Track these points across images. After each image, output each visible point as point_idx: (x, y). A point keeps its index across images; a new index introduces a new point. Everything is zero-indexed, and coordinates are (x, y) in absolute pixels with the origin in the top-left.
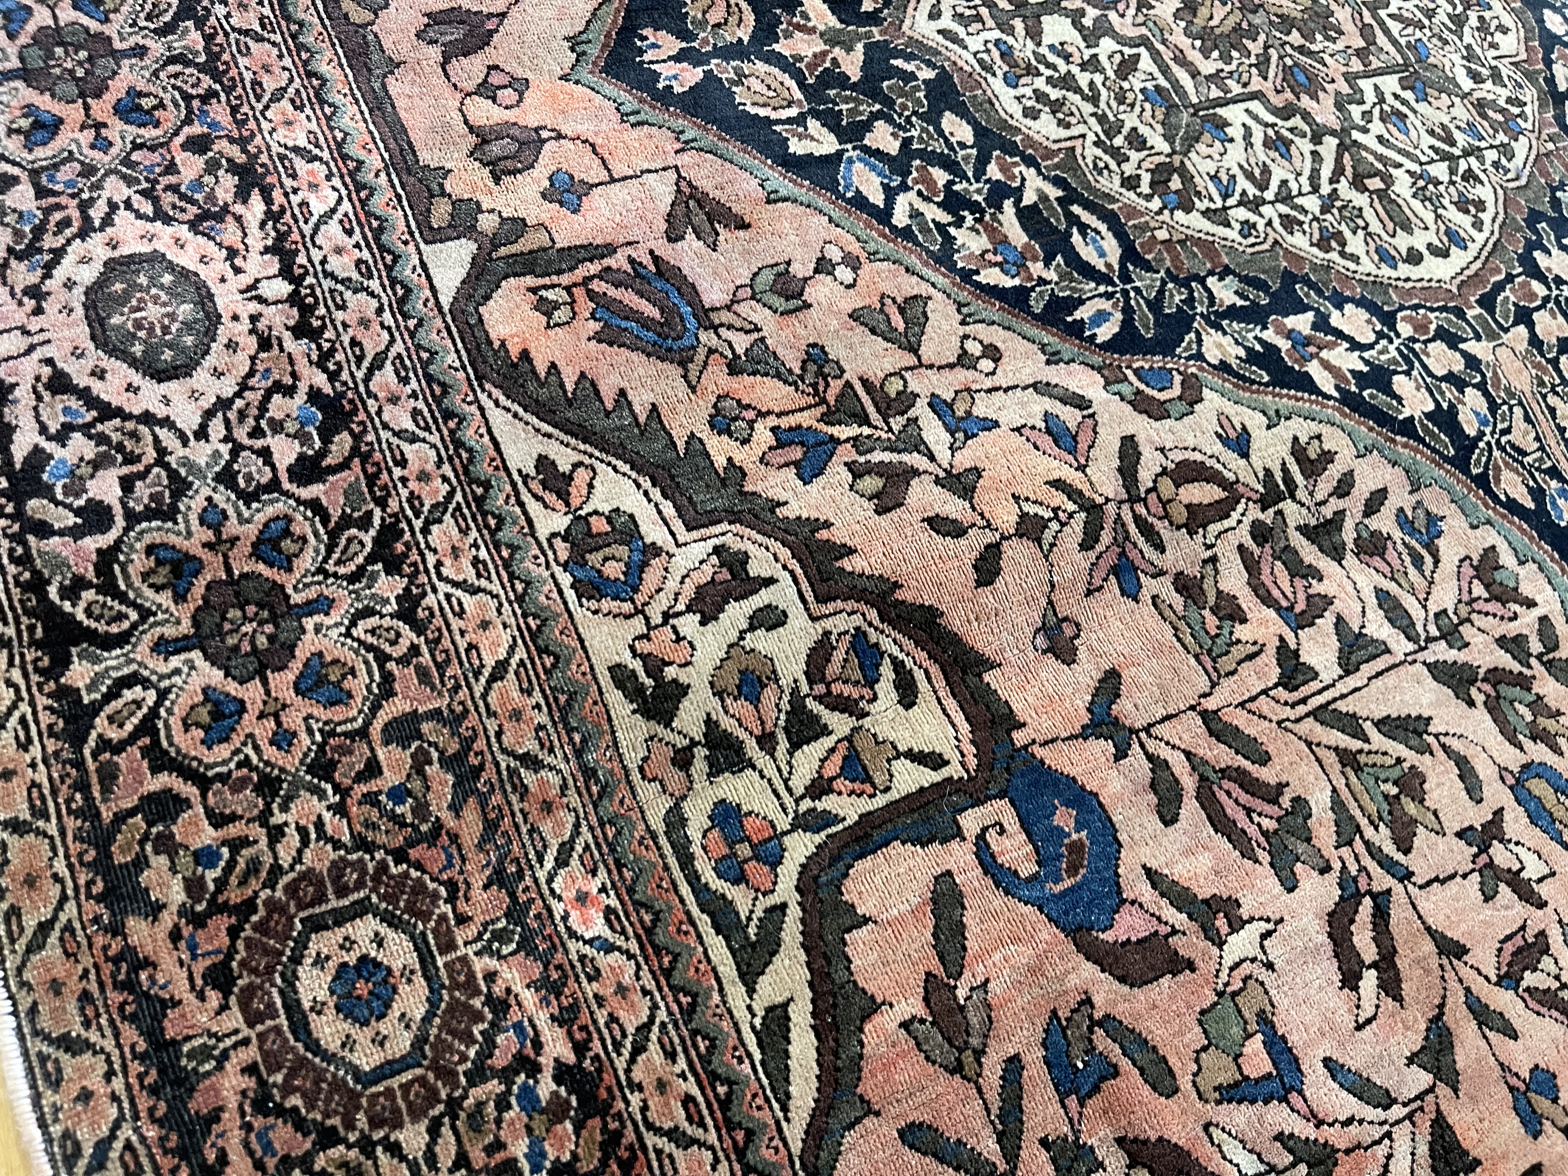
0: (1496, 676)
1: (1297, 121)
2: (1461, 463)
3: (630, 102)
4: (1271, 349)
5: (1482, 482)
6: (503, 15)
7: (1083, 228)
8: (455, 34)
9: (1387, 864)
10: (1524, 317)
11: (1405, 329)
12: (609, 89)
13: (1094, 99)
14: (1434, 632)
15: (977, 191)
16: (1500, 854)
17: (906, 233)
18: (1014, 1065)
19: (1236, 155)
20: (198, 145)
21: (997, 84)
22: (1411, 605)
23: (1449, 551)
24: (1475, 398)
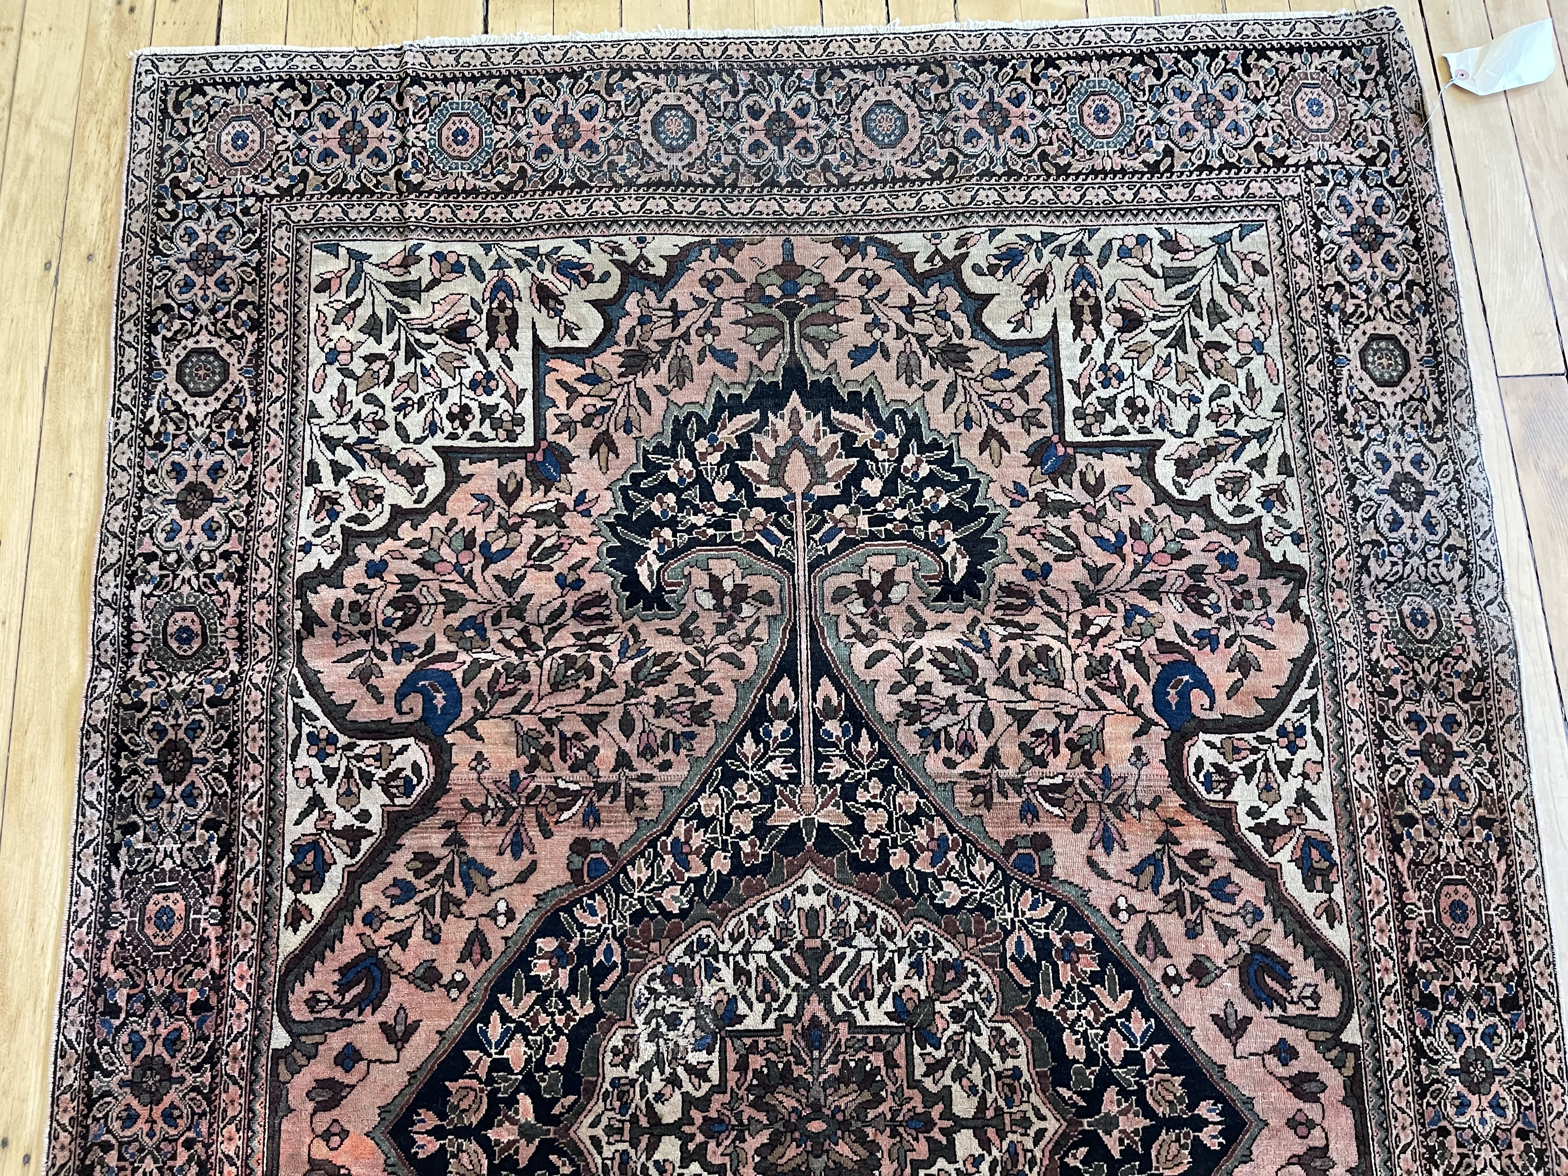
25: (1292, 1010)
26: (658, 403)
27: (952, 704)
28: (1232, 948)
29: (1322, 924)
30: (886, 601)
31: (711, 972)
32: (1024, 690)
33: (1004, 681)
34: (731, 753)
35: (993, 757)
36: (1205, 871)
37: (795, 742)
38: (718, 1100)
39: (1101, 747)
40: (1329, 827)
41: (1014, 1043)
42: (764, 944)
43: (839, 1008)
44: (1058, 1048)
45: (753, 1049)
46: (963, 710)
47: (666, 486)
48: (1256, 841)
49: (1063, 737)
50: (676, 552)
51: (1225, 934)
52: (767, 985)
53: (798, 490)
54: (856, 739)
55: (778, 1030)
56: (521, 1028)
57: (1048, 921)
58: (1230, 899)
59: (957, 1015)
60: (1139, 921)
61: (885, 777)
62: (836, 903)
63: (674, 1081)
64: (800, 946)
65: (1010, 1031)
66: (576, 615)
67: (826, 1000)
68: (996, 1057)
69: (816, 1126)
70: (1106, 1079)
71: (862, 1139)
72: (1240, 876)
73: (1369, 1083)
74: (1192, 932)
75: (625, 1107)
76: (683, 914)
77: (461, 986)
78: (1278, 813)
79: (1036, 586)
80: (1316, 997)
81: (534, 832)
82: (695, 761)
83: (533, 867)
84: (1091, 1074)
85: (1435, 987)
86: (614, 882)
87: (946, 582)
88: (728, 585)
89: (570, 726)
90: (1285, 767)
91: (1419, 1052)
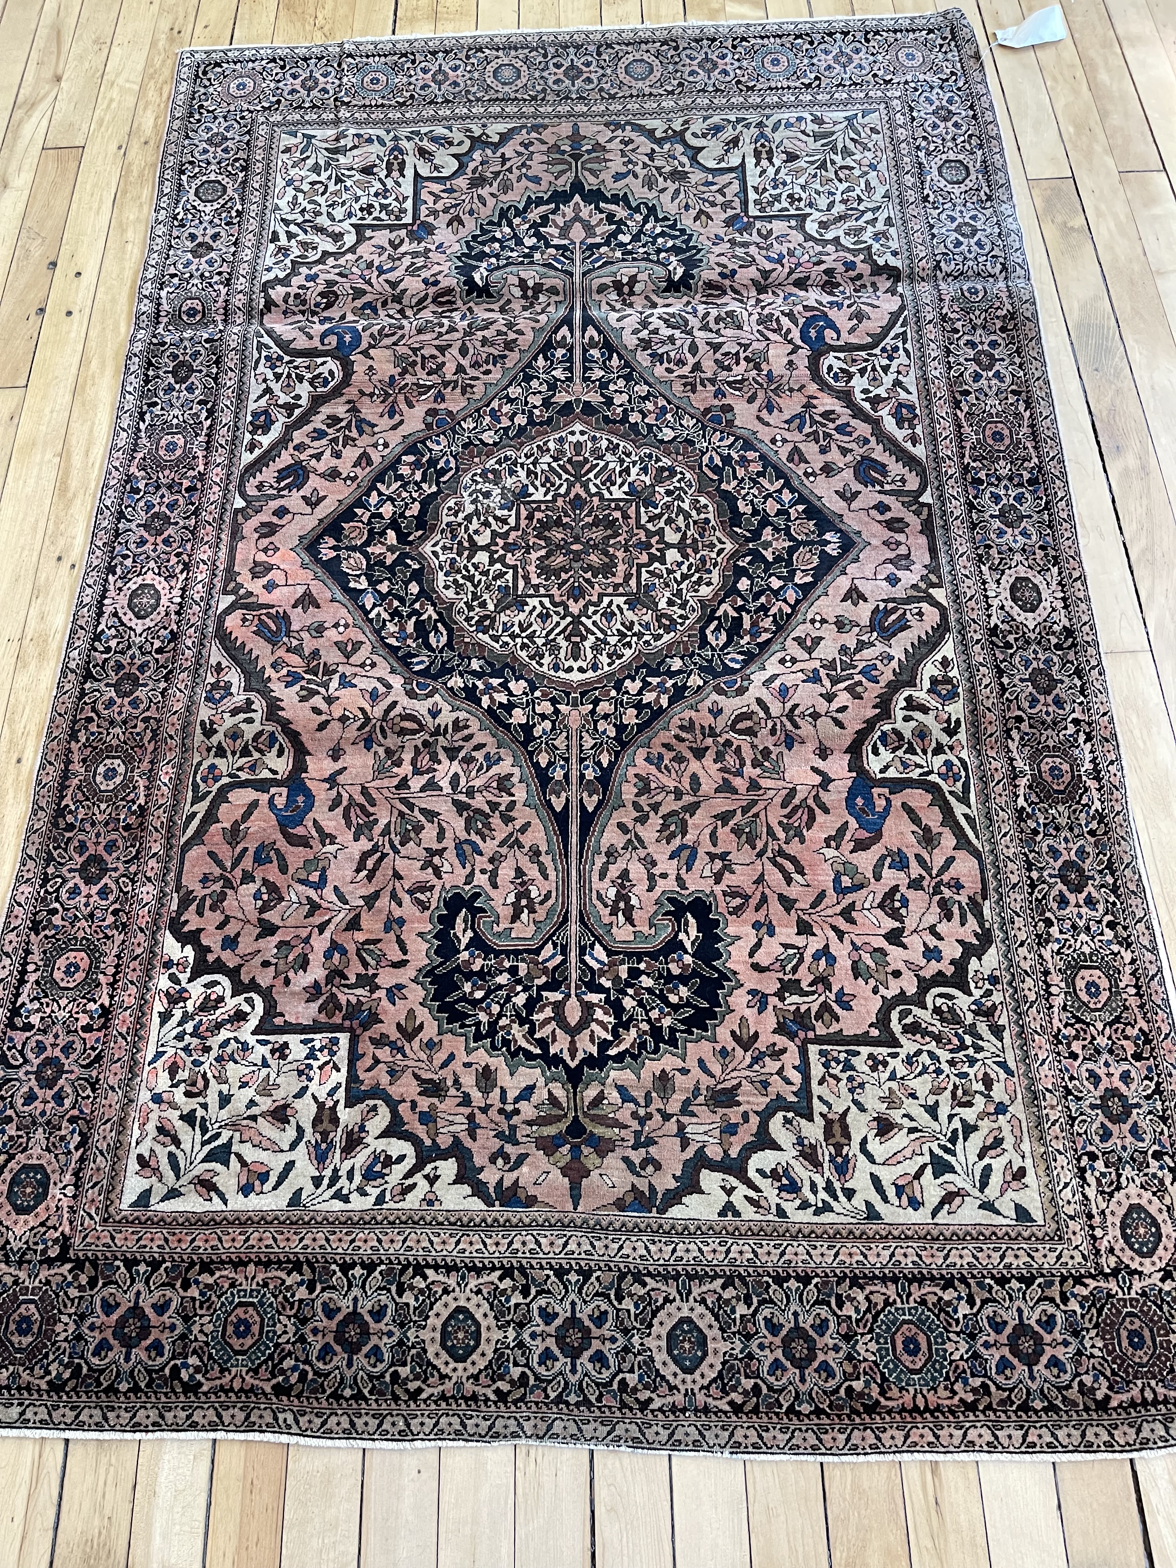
0: (478, 811)
1: (560, 609)
2: (525, 744)
3: (307, 560)
4: (475, 686)
5: (531, 754)
6: (284, 526)
7: (437, 631)
8: (265, 530)
9: (393, 847)
10: (596, 702)
11: (538, 694)
12: (303, 555)
13: (475, 587)
14: (465, 791)
15: (405, 611)
16: (436, 860)
17: (371, 621)
18: (246, 850)
19: (522, 616)
20: (178, 555)
21: (441, 574)
22: (463, 781)
23: (495, 770)
24: (548, 725)
25: (887, 487)
26: (490, 202)
27: (672, 339)
28: (849, 457)
29: (908, 445)
30: (632, 293)
31: (512, 473)
32: (718, 332)
33: (705, 328)
34: (529, 365)
35: (697, 367)
36: (833, 421)
37: (570, 360)
38: (513, 535)
39: (767, 360)
40: (914, 398)
41: (706, 507)
42: (547, 459)
43: (594, 490)
44: (734, 509)
45: (538, 509)
46: (678, 343)
47: (494, 239)
48: (867, 406)
49: (742, 355)
50: (498, 268)
51: (844, 451)
52: (547, 479)
53: (578, 241)
54: (610, 358)
55: (554, 500)
56: (390, 498)
57: (730, 447)
58: (850, 434)
59: (669, 493)
60: (789, 447)
61: (628, 378)
62: (594, 439)
63: (487, 524)
64: (570, 461)
65: (703, 500)
66: (434, 301)
67: (585, 486)
68: (694, 513)
69: (575, 547)
70: (765, 522)
71: (606, 553)
72: (854, 422)
73: (938, 522)
74: (823, 451)
75: (454, 537)
76: (495, 444)
77: (353, 479)
78: (882, 392)
79: (727, 282)
80: (903, 481)
81: (403, 406)
82: (505, 370)
83: (401, 422)
84: (755, 521)
85: (982, 475)
86: (453, 430)
87: (670, 280)
88: (531, 283)
89: (428, 351)
90: (886, 369)
91: (971, 506)
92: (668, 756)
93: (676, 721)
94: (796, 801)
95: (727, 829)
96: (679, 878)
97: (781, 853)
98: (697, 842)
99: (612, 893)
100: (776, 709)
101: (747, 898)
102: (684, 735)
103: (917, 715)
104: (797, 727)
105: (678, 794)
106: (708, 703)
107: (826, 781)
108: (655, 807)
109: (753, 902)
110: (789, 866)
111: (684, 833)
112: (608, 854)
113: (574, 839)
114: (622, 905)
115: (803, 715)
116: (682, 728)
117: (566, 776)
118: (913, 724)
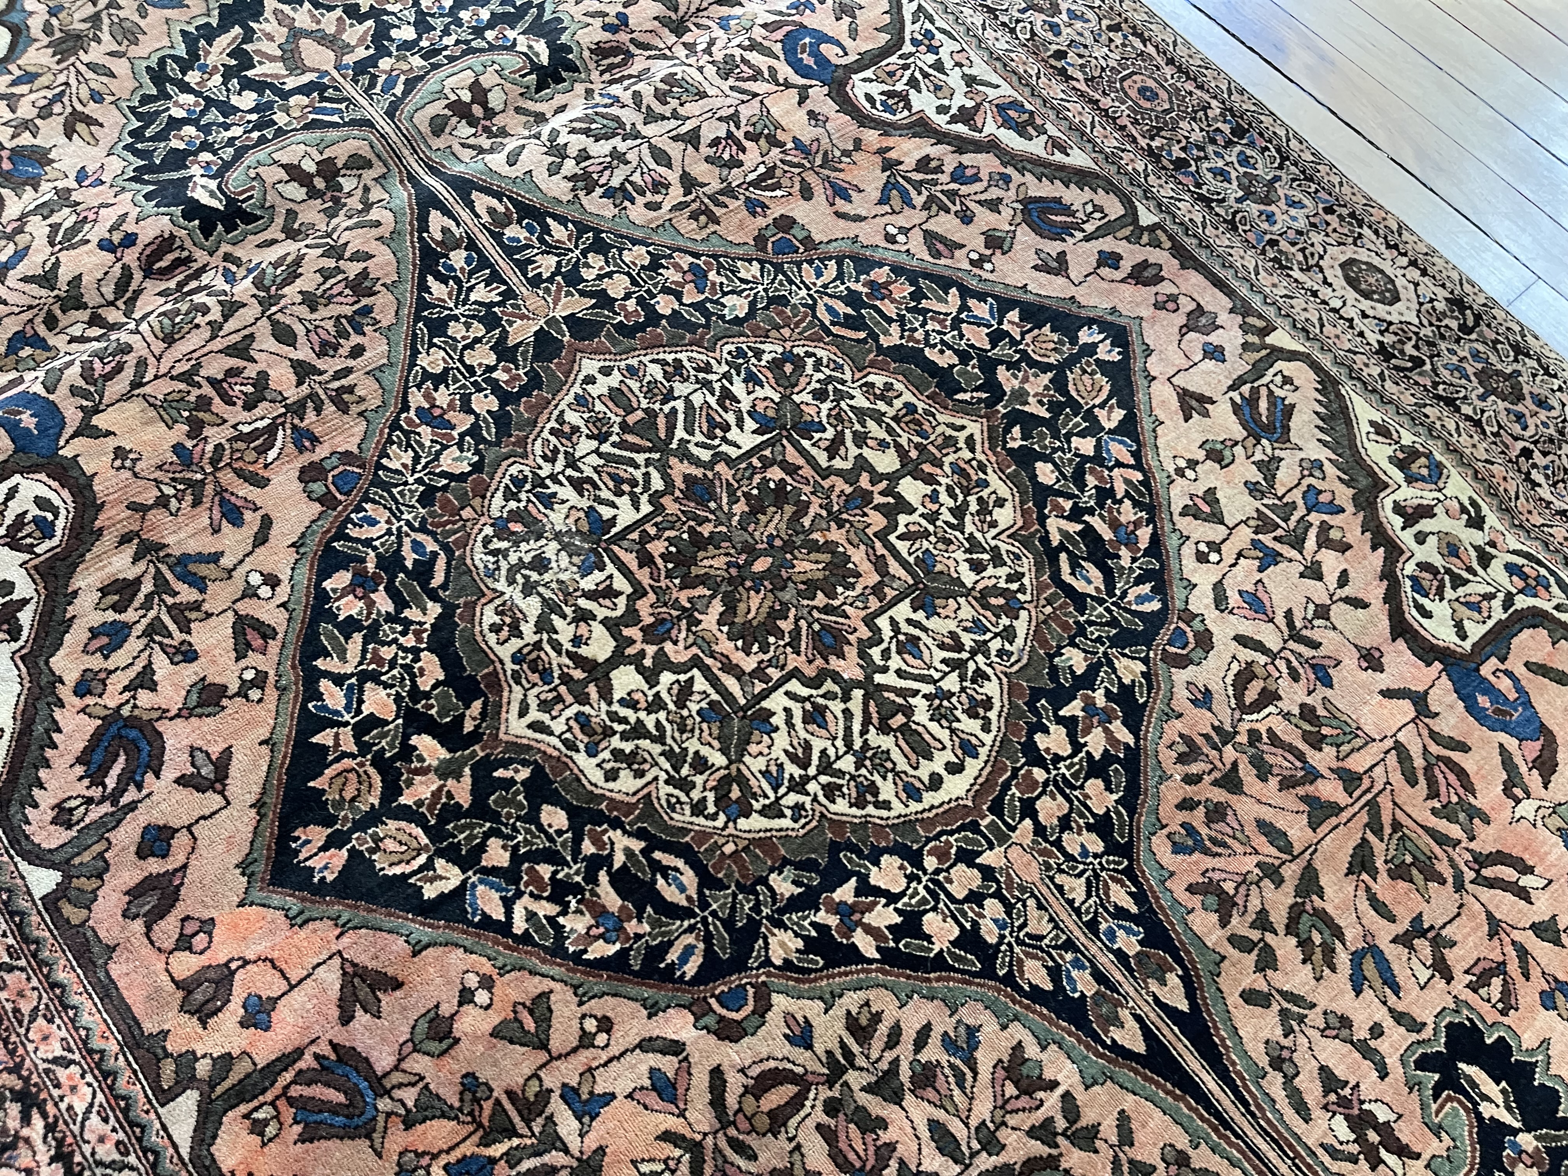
0: (1029, 1166)
1: (829, 685)
2: (988, 972)
3: (293, 904)
4: (823, 930)
5: (1009, 980)
6: (185, 866)
7: (665, 871)
8: (151, 901)
10: (1029, 810)
11: (930, 863)
12: (276, 899)
13: (660, 739)
14: (976, 1145)
15: (574, 872)
17: (525, 939)
19: (782, 740)
21: (581, 759)
22: (957, 1128)
23: (985, 1060)
24: (993, 907)
25: (1089, 228)
26: (119, 66)
27: (618, 157)
28: (1007, 213)
29: (1058, 157)
30: (490, 113)
31: (549, 501)
32: (675, 115)
33: (651, 117)
34: (422, 305)
35: (689, 182)
36: (939, 170)
37: (484, 262)
38: (644, 606)
39: (778, 126)
40: (1006, 91)
41: (888, 387)
42: (585, 446)
43: (705, 455)
44: (932, 368)
45: (646, 538)
46: (631, 156)
47: (175, 124)
48: (960, 128)
49: (740, 134)
50: (227, 166)
51: (994, 205)
52: (616, 479)
53: (330, 67)
54: (547, 230)
55: (659, 508)
56: (364, 677)
57: (840, 276)
58: (976, 178)
59: (820, 395)
60: (917, 236)
61: (600, 247)
62: (632, 371)
63: (583, 616)
64: (624, 426)
65: (878, 380)
66: (148, 273)
67: (684, 455)
68: (881, 406)
69: (761, 565)
70: (989, 365)
71: (814, 547)
72: (967, 159)
73: (1190, 243)
74: (966, 218)
75: (546, 675)
76: (477, 467)
77: (260, 681)
78: (959, 100)
79: (623, 37)
80: (1098, 208)
81: (245, 490)
82: (387, 332)
83: (267, 522)
84: (973, 368)
85: (1177, 152)
86: (377, 482)
87: (536, 68)
88: (309, 166)
89: (215, 367)
90: (939, 66)
91: (1205, 201)
92: (1197, 818)
93: (1168, 757)
94: (1419, 762)
95: (1383, 877)
96: (1399, 1018)
97: (1481, 861)
98: (1367, 934)
99: (1342, 1129)
100: (1272, 639)
101: (1500, 968)
102: (1195, 768)
103: (1425, 525)
104: (1315, 645)
105: (1272, 873)
106: (1182, 694)
107: (1420, 701)
108: (1262, 922)
109: (1513, 968)
110: (1508, 873)
111: (1338, 933)
112: (1277, 1063)
113: (1209, 1082)
114: (1373, 1137)
115: (1309, 623)
116: (1182, 759)
117: (1099, 977)
118: (1432, 541)
